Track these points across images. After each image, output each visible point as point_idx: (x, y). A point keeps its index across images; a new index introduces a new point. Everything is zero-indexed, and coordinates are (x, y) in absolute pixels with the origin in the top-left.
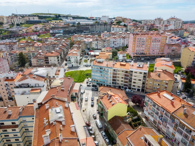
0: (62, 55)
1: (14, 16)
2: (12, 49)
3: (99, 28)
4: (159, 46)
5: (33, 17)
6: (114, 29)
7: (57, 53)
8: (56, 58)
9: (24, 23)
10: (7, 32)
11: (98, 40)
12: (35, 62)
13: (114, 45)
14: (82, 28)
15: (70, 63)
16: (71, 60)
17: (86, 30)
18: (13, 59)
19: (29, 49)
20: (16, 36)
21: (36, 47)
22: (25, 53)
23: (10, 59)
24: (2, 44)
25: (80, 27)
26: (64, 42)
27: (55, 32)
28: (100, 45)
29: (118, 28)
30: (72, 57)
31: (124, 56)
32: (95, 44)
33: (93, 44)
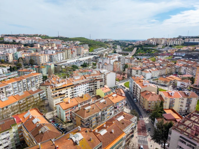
2: (131, 63)
8: (135, 71)
10: (157, 51)
27: (178, 55)
28: (189, 71)
30: (143, 73)
31: (184, 84)
32: (184, 69)
33: (182, 69)
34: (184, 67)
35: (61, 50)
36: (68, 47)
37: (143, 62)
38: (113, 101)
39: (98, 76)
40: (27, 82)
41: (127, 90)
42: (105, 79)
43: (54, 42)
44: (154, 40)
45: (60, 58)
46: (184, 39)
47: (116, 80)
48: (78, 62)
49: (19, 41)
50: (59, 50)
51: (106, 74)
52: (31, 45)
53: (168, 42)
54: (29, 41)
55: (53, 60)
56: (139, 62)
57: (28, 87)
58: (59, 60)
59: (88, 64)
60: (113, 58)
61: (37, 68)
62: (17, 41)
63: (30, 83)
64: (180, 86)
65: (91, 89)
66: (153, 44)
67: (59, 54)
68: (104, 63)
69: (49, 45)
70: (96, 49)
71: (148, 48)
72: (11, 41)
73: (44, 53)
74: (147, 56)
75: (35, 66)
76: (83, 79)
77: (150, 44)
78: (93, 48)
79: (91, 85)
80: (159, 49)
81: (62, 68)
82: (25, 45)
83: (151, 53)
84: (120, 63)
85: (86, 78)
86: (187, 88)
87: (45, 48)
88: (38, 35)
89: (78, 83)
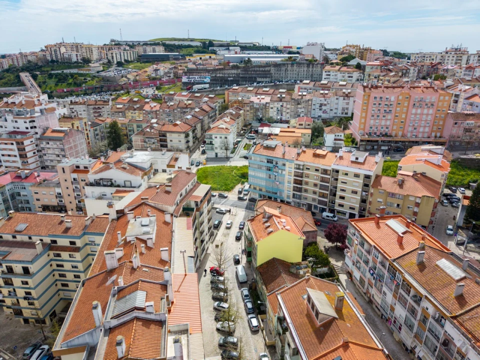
0: (196, 131)
1: (115, 45)
3: (295, 72)
4: (429, 118)
5: (154, 47)
6: (329, 75)
7: (186, 125)
9: (132, 59)
11: (283, 100)
12: (140, 143)
13: (322, 112)
14: (254, 71)
15: (212, 149)
16: (213, 143)
17: (263, 77)
18: (97, 135)
19: (133, 115)
20: (112, 88)
21: (146, 111)
22: (122, 124)
23: (93, 134)
24: (81, 104)
25: (251, 69)
26: (206, 102)
27: (193, 80)
28: (288, 111)
29: (339, 73)
30: (216, 136)
32: (276, 108)
33: (272, 108)
34: (276, 103)
37: (142, 107)
46: (131, 46)
53: (111, 55)
64: (335, 143)
68: (40, 131)
77: (64, 59)
84: (84, 120)
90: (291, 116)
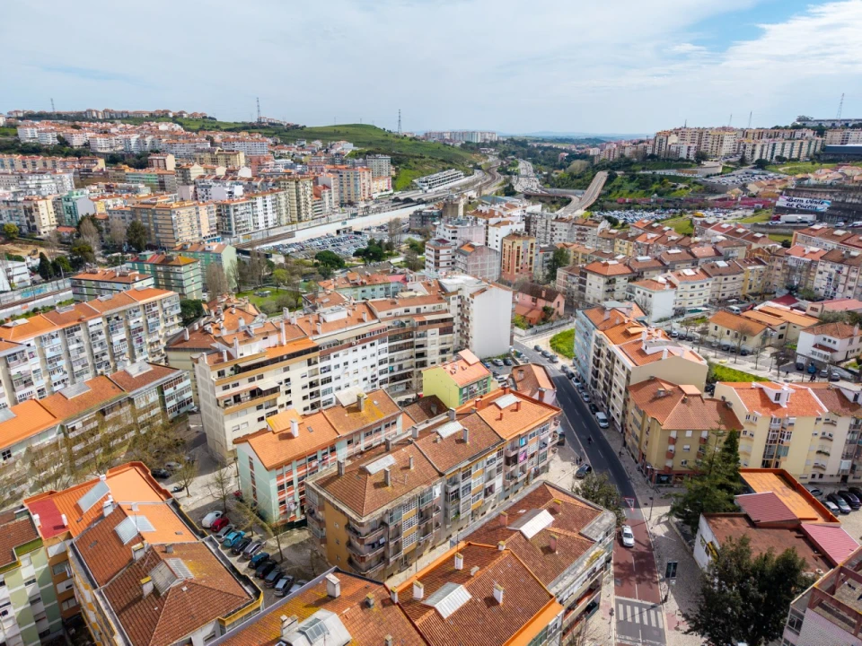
2: (584, 240)
8: (603, 280)
10: (696, 187)
18: (547, 262)
19: (622, 246)
21: (637, 243)
23: (540, 260)
24: (565, 221)
27: (795, 204)
30: (639, 289)
31: (830, 345)
32: (826, 275)
33: (821, 273)
34: (828, 265)
35: (270, 184)
36: (299, 167)
37: (638, 236)
38: (497, 427)
39: (429, 307)
40: (111, 330)
41: (563, 369)
42: (462, 317)
43: (237, 144)
44: (688, 138)
45: (262, 216)
46: (820, 131)
47: (515, 324)
48: (343, 236)
49: (85, 140)
50: (259, 184)
51: (467, 296)
52: (139, 157)
53: (751, 148)
54: (128, 141)
55: (233, 226)
56: (620, 237)
57: (113, 356)
58: (262, 225)
59: (389, 246)
60: (500, 219)
61: (159, 265)
62: (77, 140)
63: (121, 335)
64: (813, 353)
65: (400, 367)
66: (683, 154)
67: (259, 201)
68: (459, 243)
69: (215, 161)
70: (424, 179)
71: (658, 172)
72: (51, 140)
73: (196, 197)
74: (653, 209)
75: (149, 257)
76: (361, 320)
77: (669, 153)
78: (413, 172)
79: (400, 348)
80: (708, 176)
81: (271, 265)
82: (112, 160)
83: (673, 195)
84: (531, 241)
85: (373, 316)
86: (843, 365)
87: (196, 171)
88: (171, 115)
89: (339, 338)
90: (855, 294)
